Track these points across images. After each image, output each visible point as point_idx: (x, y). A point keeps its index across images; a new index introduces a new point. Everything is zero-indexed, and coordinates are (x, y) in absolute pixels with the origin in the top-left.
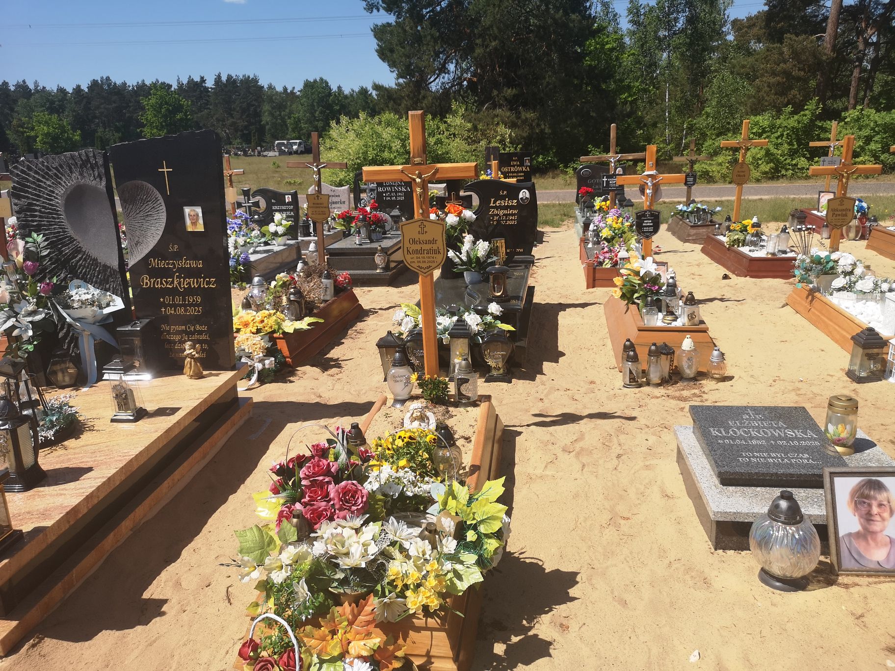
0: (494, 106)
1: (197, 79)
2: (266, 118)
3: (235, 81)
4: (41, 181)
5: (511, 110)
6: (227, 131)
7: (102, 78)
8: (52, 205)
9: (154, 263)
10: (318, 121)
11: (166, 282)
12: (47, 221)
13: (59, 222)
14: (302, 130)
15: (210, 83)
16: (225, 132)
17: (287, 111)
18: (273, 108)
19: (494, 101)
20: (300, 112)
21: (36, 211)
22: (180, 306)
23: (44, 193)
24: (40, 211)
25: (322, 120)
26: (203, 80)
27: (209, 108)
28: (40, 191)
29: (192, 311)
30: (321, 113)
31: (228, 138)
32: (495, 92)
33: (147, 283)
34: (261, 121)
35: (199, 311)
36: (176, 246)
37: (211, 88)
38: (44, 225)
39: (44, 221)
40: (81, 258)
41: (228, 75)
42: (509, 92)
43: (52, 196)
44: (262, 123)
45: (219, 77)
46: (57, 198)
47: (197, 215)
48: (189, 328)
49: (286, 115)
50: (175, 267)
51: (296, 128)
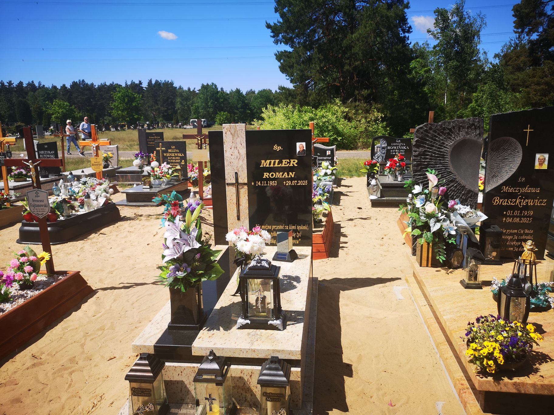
0: (355, 100)
1: (137, 82)
2: (178, 106)
3: (160, 84)
4: (437, 137)
5: (365, 102)
6: (154, 113)
7: (80, 80)
8: (441, 152)
9: (505, 189)
10: (210, 108)
11: (511, 202)
12: (435, 162)
13: (444, 162)
14: (200, 113)
15: (145, 85)
16: (153, 114)
17: (191, 102)
18: (182, 100)
19: (356, 97)
20: (198, 103)
21: (428, 155)
22: (517, 217)
23: (436, 144)
24: (431, 156)
25: (212, 108)
26: (140, 83)
27: (143, 100)
28: (435, 143)
29: (524, 220)
30: (211, 103)
31: (155, 117)
32: (357, 92)
33: (497, 202)
34: (175, 107)
35: (530, 221)
36: (524, 179)
37: (146, 88)
38: (432, 164)
39: (432, 162)
40: (453, 185)
41: (156, 80)
42: (365, 92)
43: (442, 146)
44: (176, 109)
45: (151, 81)
46: (446, 148)
47: (545, 159)
48: (520, 231)
49: (190, 104)
50: (519, 192)
51: (196, 112)
